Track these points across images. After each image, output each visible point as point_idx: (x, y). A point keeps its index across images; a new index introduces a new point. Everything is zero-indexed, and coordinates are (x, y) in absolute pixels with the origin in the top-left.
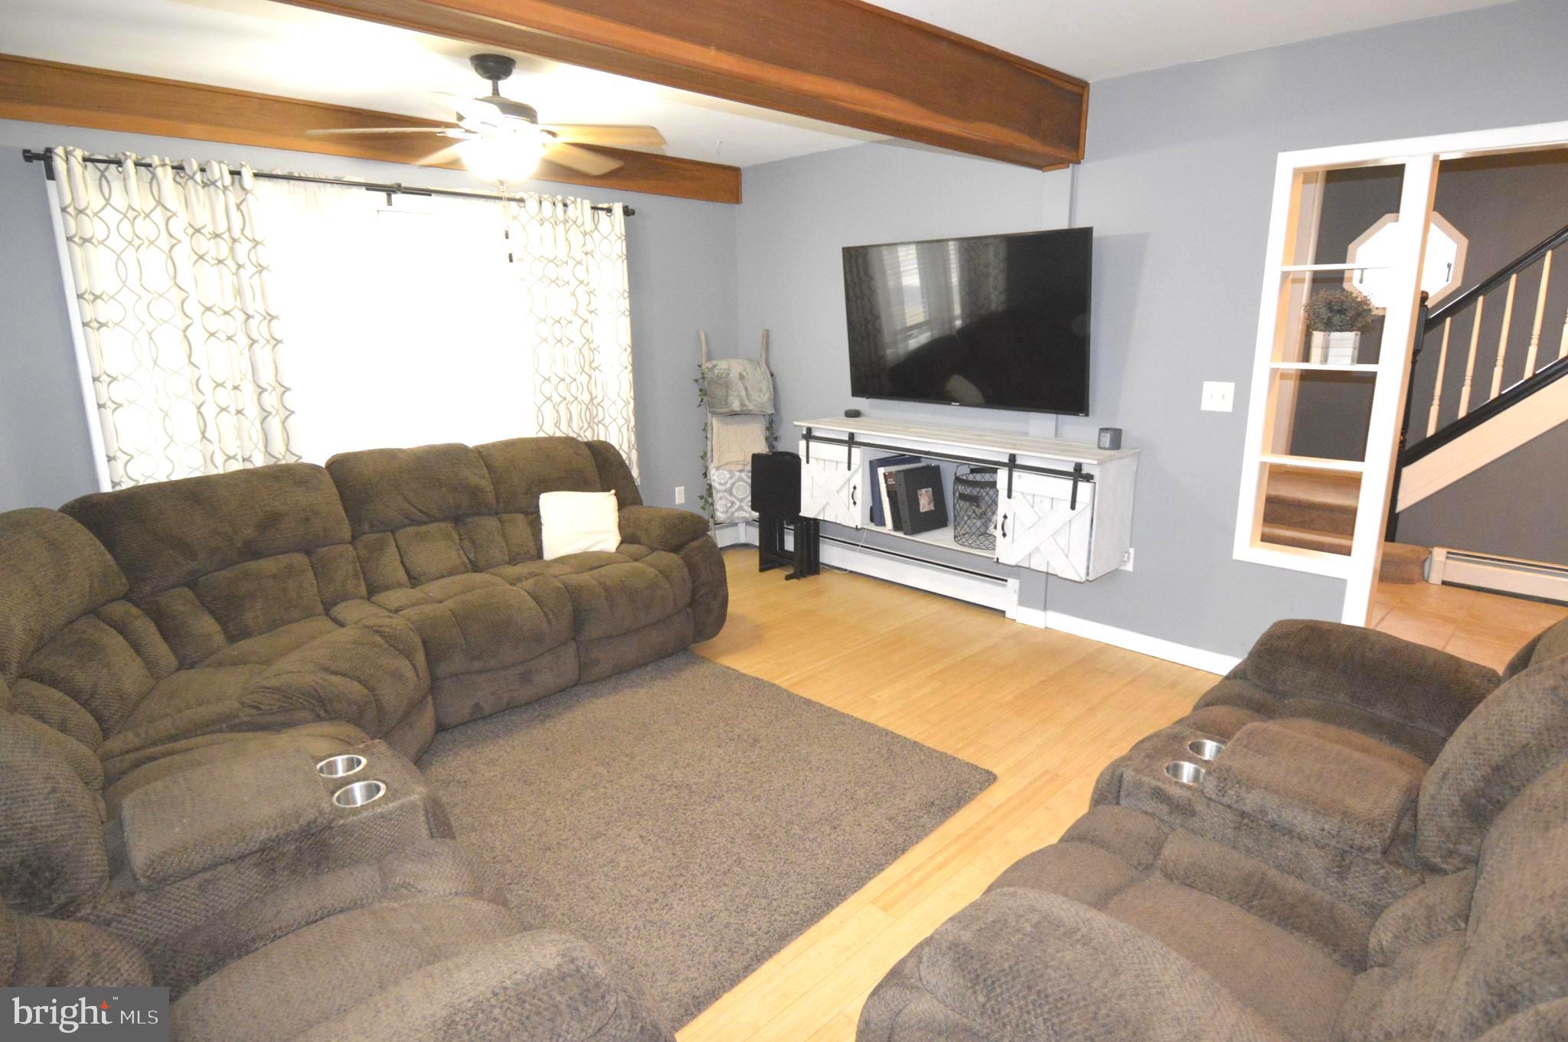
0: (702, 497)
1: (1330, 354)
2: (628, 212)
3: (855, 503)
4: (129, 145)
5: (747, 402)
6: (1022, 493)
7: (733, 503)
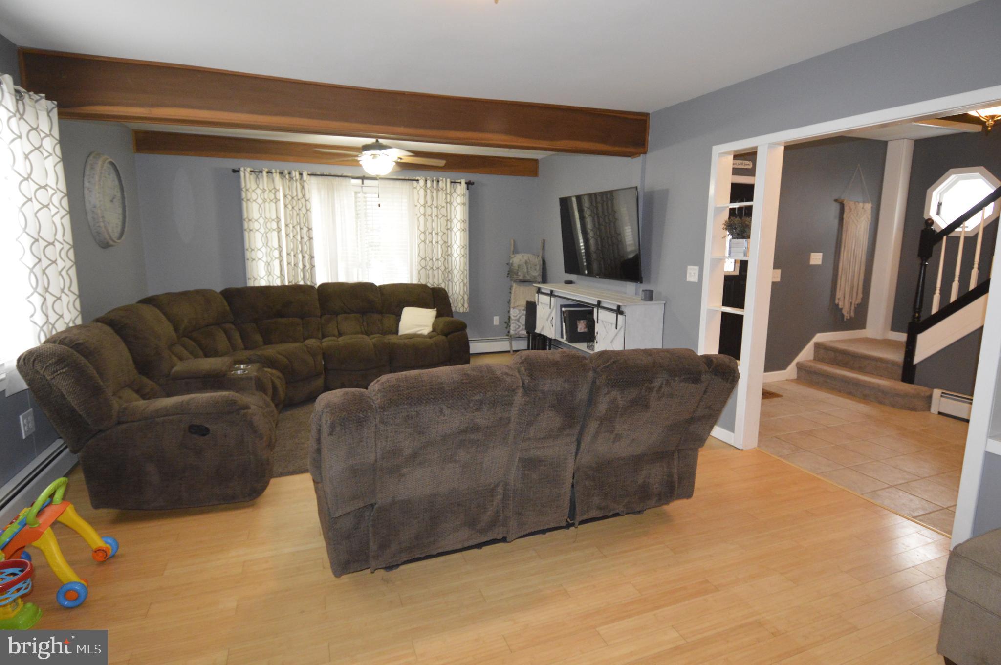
0: (506, 322)
1: (732, 251)
2: (469, 184)
3: (552, 326)
4: (264, 165)
5: (527, 275)
6: (602, 321)
7: (519, 326)
